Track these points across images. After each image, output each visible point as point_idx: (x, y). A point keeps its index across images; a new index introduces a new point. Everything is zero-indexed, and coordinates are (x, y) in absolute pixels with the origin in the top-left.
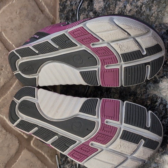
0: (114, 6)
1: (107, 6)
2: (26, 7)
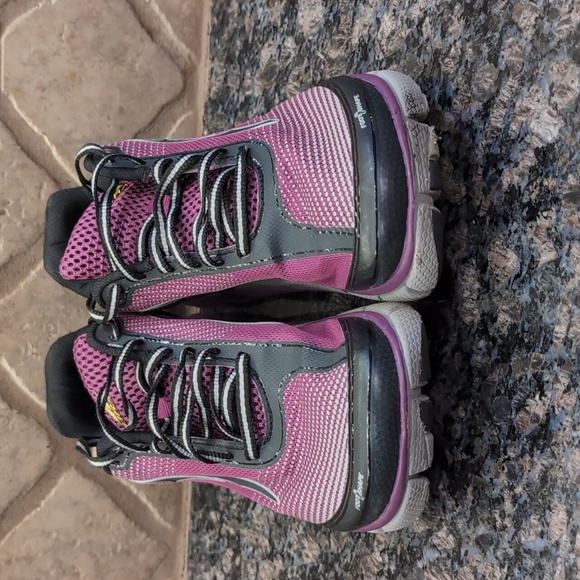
0: (349, 20)
1: (331, 18)
2: (94, 18)
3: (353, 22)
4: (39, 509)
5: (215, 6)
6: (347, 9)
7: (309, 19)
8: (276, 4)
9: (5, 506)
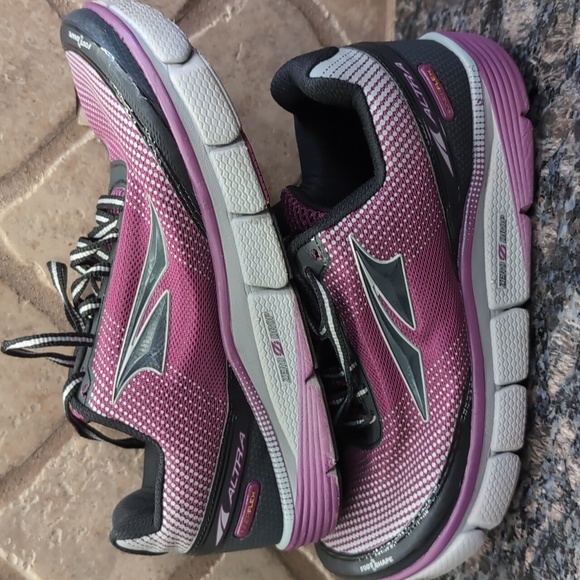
0: (569, 18)
1: (546, 18)
2: (271, 36)
3: (575, 19)
4: (208, 575)
5: (399, 20)
6: (566, 6)
7: (517, 22)
8: (475, 10)
9: (172, 572)
